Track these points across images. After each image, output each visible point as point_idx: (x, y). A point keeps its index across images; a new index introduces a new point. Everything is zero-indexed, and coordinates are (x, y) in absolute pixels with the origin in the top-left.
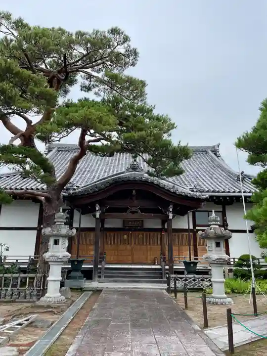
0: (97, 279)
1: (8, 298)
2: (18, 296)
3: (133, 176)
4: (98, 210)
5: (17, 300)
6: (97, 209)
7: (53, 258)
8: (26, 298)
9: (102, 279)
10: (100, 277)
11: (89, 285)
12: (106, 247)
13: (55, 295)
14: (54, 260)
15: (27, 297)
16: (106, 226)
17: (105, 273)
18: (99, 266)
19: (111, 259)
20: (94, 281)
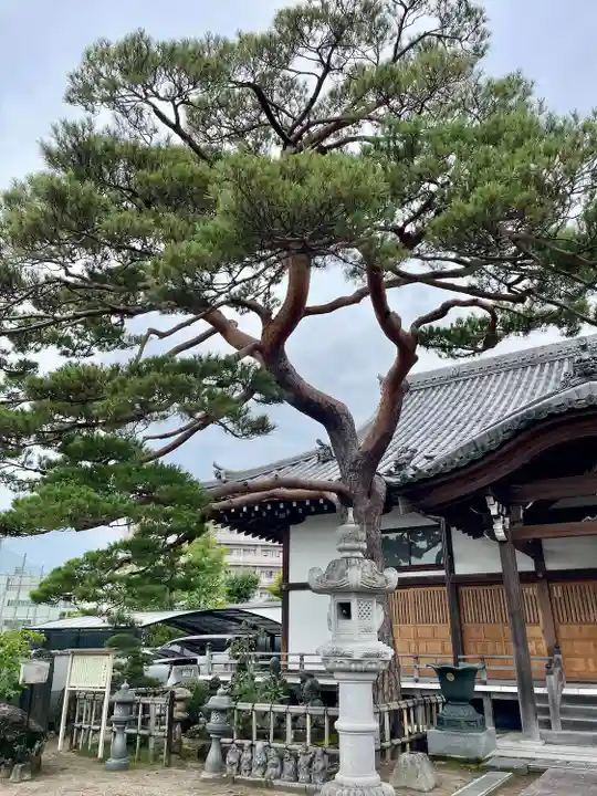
0: (537, 730)
1: (257, 775)
2: (279, 770)
3: (585, 395)
4: (497, 517)
5: (277, 782)
6: (494, 512)
7: (338, 659)
8: (297, 780)
9: (557, 730)
10: (547, 725)
11: (511, 749)
12: (563, 629)
13: (359, 780)
14: (342, 666)
15: (301, 776)
16: (551, 566)
17: (563, 712)
18: (538, 690)
19: (587, 666)
20: (529, 737)
